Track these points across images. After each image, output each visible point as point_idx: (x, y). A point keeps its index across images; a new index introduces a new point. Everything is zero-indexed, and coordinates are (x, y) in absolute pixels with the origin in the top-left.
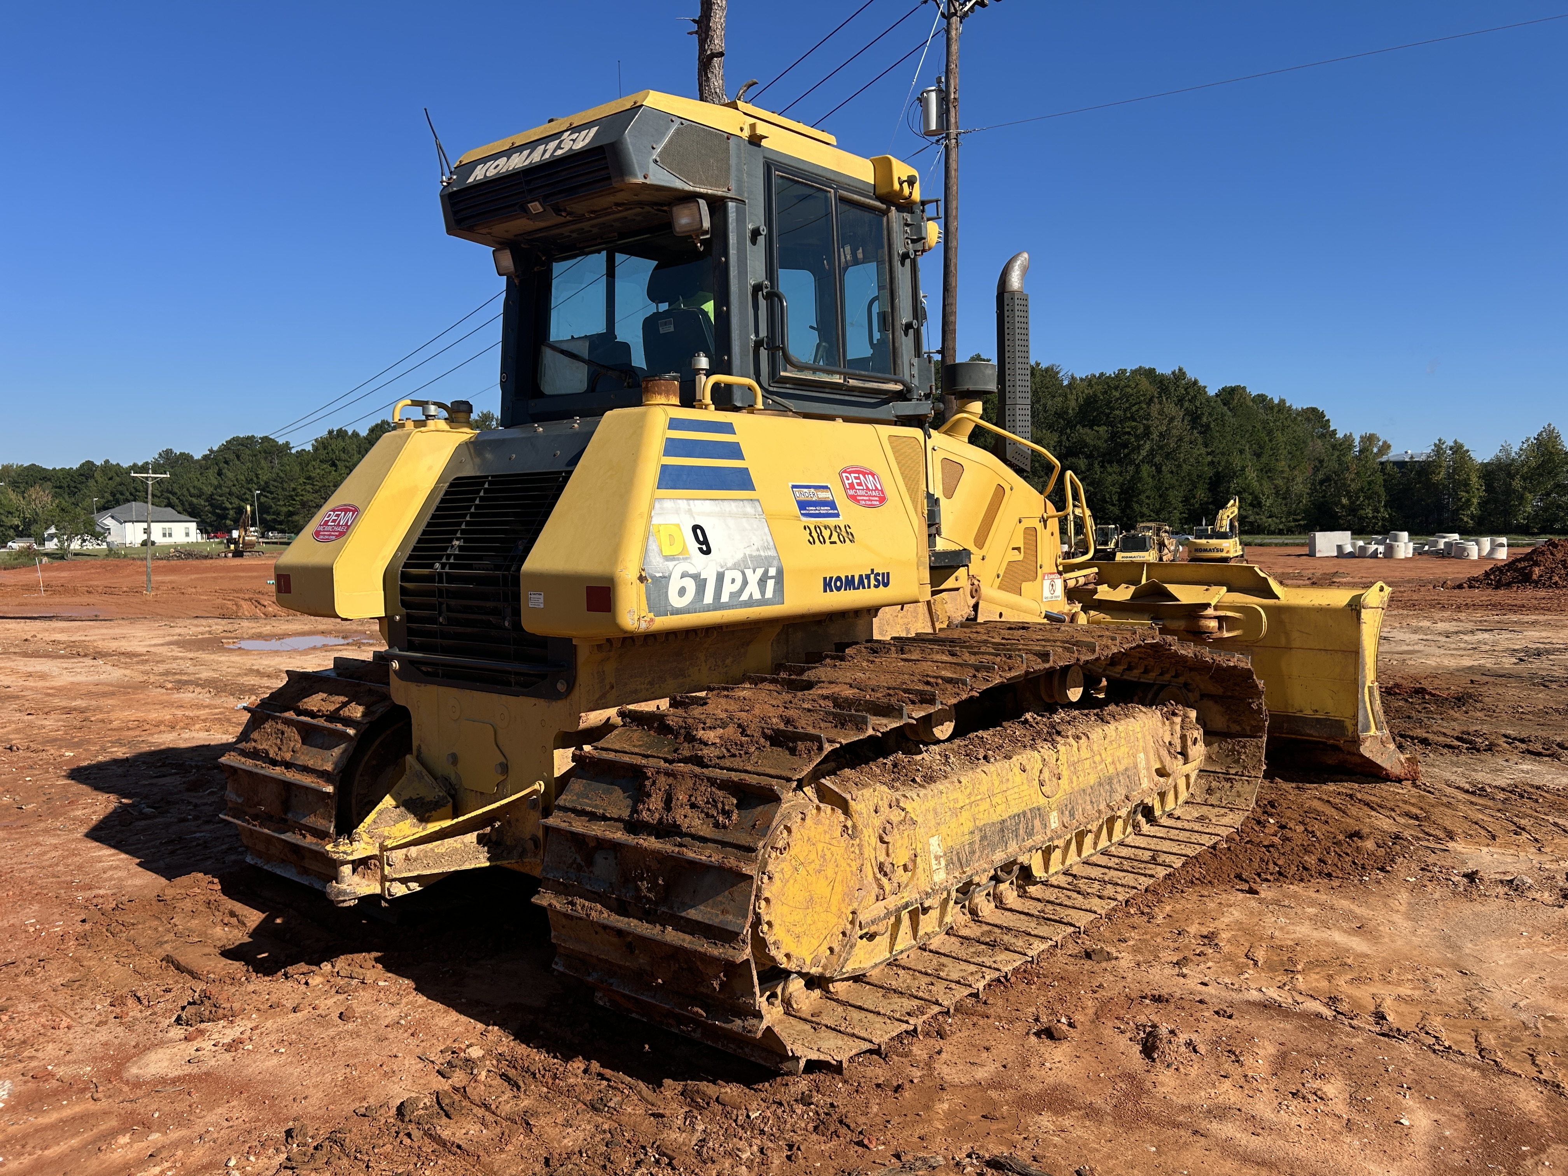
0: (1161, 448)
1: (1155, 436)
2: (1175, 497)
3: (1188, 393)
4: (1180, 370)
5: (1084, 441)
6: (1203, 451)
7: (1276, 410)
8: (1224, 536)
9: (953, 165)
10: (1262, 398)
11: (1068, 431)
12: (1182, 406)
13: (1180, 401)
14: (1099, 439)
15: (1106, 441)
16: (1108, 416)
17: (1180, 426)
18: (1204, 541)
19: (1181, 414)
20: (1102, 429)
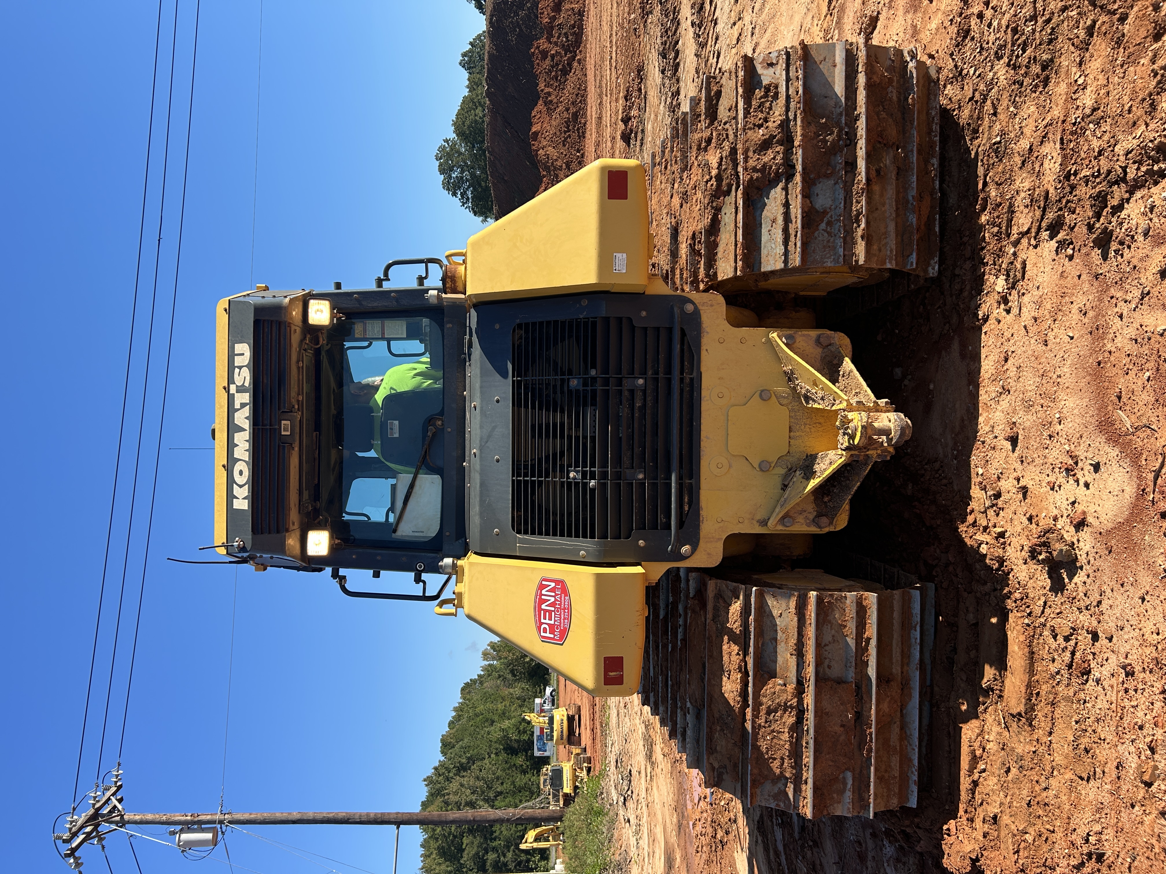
0: (483, 792)
1: (474, 798)
2: (521, 780)
3: (443, 773)
4: (425, 780)
5: (474, 855)
6: (486, 761)
7: (460, 713)
9: (246, 816)
10: (451, 724)
11: (464, 870)
12: (452, 778)
13: (448, 779)
14: (473, 843)
15: (475, 837)
16: (455, 837)
17: (468, 779)
18: (555, 734)
19: (458, 778)
20: (465, 841)
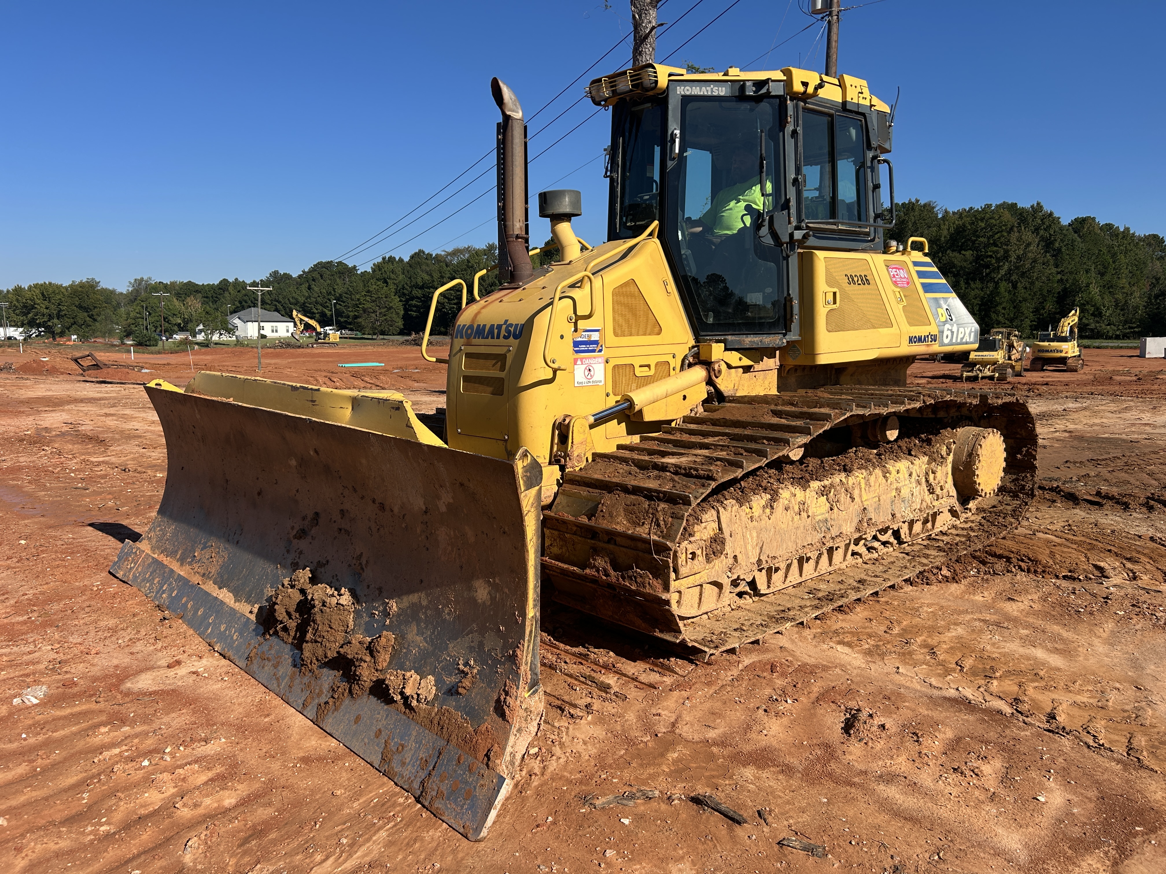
0: (1017, 268)
1: (1013, 259)
2: (1027, 308)
3: (1043, 223)
4: (1038, 204)
5: (953, 263)
6: (1054, 270)
7: (1120, 236)
8: (1064, 340)
9: (834, 37)
10: (1109, 226)
11: (940, 254)
12: (1037, 234)
13: (1037, 230)
14: (965, 261)
15: (971, 263)
16: (973, 242)
17: (1035, 249)
18: (1046, 344)
19: (1037, 240)
20: (968, 253)
